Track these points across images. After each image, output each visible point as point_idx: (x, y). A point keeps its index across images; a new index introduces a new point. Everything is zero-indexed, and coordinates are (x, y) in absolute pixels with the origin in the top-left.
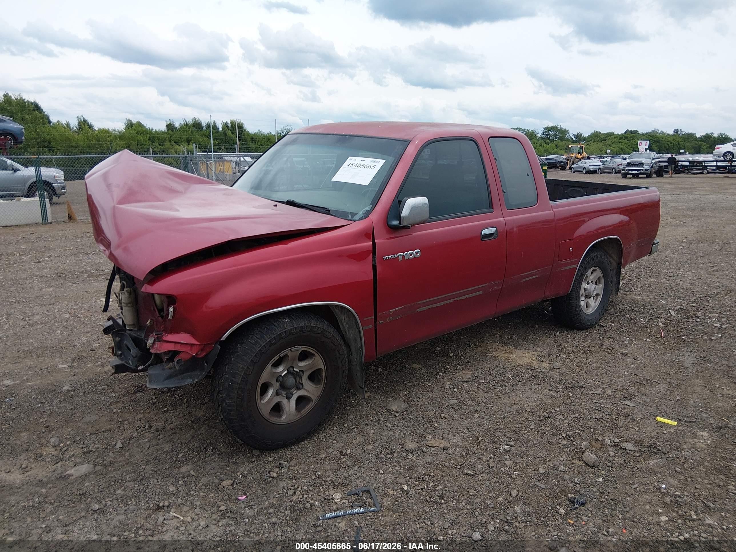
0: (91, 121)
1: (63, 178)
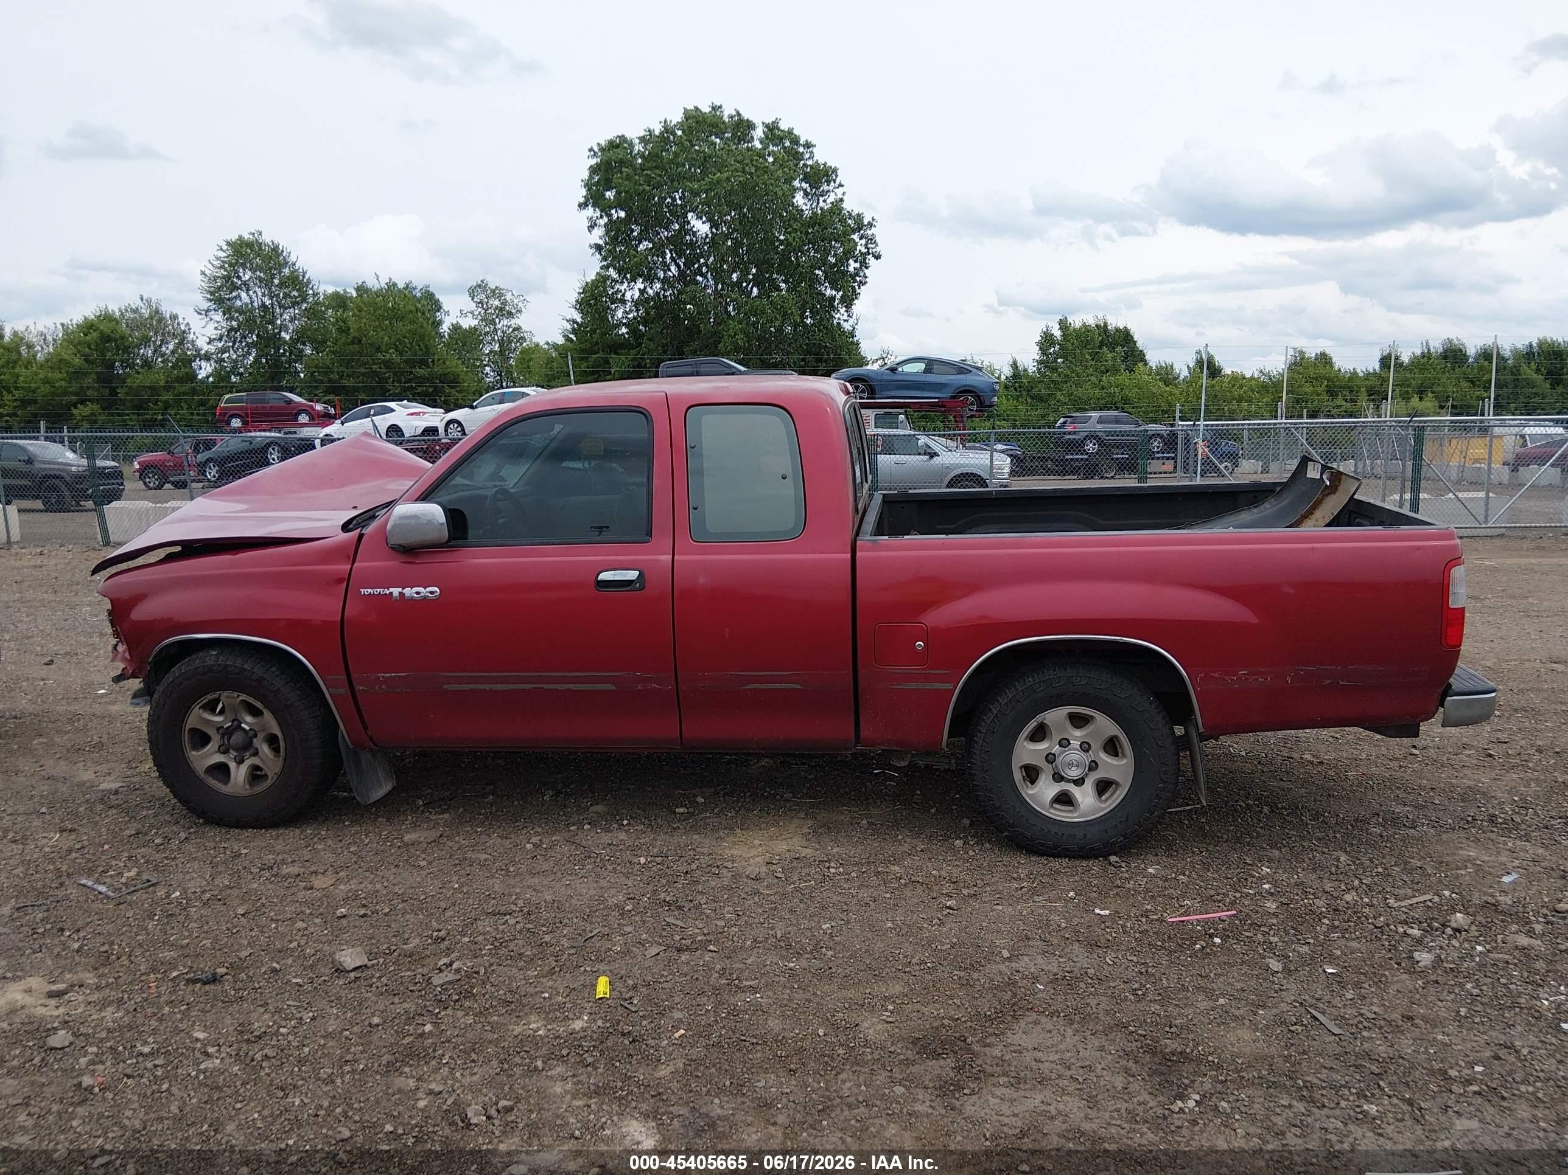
0: (1220, 360)
1: (1007, 470)
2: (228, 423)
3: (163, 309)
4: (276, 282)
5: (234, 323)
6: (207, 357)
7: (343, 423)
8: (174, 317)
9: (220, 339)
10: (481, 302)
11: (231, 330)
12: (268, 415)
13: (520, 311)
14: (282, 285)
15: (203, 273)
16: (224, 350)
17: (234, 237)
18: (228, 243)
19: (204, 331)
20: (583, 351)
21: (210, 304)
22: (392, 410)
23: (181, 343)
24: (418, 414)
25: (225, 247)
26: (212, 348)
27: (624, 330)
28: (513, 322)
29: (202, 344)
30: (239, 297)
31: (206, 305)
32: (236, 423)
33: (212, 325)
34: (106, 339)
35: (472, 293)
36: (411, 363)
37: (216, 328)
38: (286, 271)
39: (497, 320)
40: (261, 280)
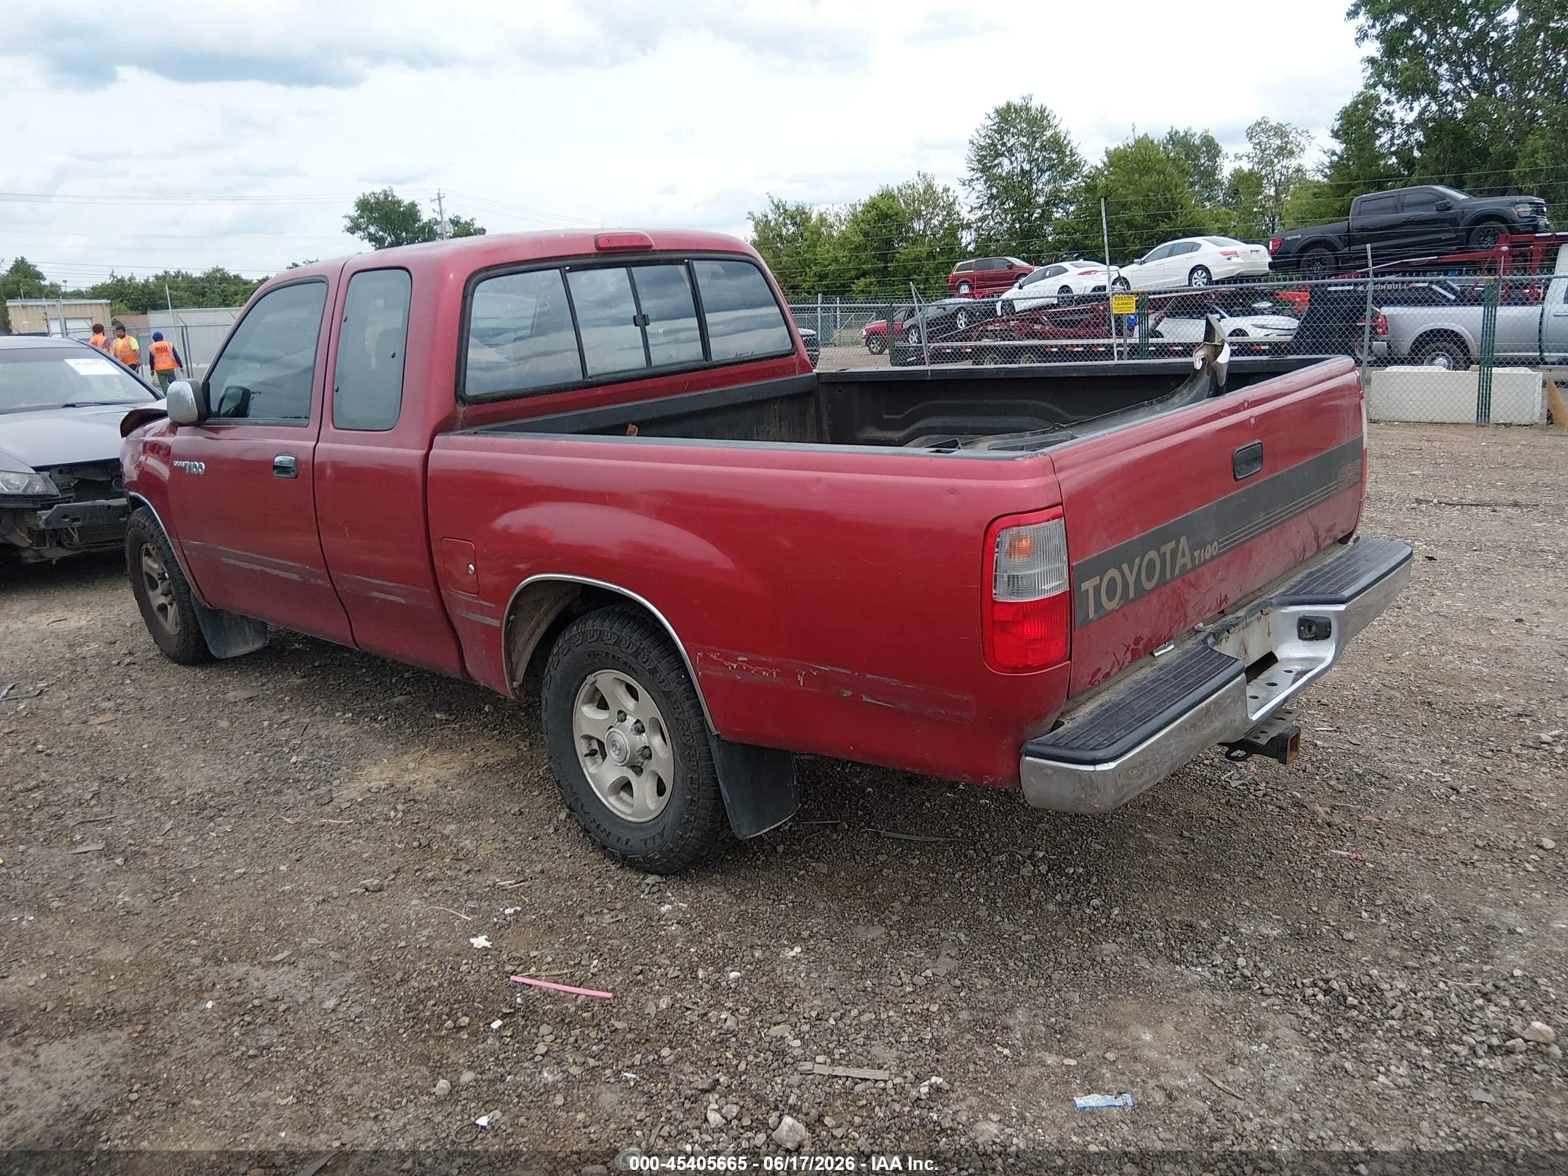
2: (958, 289)
3: (935, 183)
4: (1037, 145)
5: (994, 191)
6: (968, 226)
7: (1021, 287)
8: (946, 190)
9: (981, 207)
10: (1259, 143)
11: (992, 196)
12: (992, 279)
13: (1302, 150)
14: (1043, 147)
15: (971, 142)
16: (983, 219)
17: (1002, 104)
18: (997, 111)
19: (966, 201)
20: (1339, 187)
21: (972, 173)
22: (1066, 271)
23: (949, 214)
24: (1089, 273)
25: (993, 116)
26: (973, 217)
27: (1394, 160)
28: (1294, 163)
29: (966, 215)
30: (1000, 164)
31: (968, 175)
32: (965, 289)
33: (974, 195)
34: (884, 216)
35: (1250, 135)
36: (1154, 218)
37: (978, 197)
38: (1048, 133)
39: (1276, 161)
40: (1024, 145)
